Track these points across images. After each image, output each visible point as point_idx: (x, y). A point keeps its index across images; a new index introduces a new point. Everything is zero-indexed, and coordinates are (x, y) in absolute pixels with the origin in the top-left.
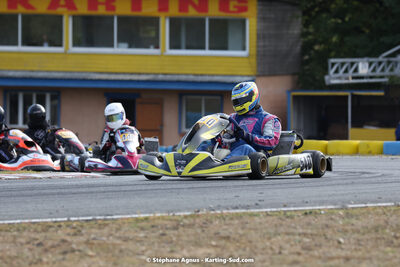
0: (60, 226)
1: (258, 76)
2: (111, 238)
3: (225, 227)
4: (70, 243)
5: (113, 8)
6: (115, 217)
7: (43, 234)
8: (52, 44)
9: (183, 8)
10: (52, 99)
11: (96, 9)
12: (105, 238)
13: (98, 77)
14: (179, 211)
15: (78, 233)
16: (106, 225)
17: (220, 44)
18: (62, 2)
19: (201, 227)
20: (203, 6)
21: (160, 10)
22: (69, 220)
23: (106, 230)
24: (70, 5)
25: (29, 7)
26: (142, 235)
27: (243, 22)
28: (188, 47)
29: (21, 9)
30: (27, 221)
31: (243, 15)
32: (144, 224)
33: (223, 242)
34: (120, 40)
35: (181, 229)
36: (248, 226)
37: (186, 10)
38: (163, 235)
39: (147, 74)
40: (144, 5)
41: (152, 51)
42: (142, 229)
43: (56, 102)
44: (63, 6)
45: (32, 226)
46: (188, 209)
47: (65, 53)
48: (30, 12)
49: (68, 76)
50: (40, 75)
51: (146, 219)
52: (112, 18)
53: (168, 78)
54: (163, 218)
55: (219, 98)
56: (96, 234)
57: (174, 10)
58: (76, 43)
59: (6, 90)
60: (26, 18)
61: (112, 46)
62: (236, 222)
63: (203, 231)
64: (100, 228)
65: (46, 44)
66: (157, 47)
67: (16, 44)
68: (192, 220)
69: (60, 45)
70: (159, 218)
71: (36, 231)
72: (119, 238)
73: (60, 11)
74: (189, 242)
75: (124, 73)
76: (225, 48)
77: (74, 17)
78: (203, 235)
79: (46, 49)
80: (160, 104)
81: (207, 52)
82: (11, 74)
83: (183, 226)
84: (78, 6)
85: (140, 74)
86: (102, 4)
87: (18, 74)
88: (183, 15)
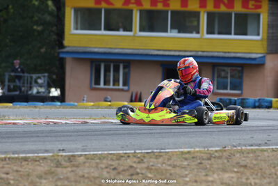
0: (129, 156)
1: (268, 54)
2: (164, 165)
3: (244, 159)
4: (136, 168)
5: (168, 5)
6: (167, 151)
7: (117, 162)
8: (125, 30)
9: (216, 5)
10: (124, 68)
11: (156, 5)
12: (159, 165)
13: (156, 53)
14: (212, 147)
15: (141, 161)
16: (161, 156)
17: (242, 30)
19: (227, 158)
20: (231, 4)
21: (201, 7)
22: (135, 152)
23: (160, 160)
24: (138, 2)
25: (111, 4)
26: (185, 163)
27: (258, 16)
28: (219, 33)
29: (104, 5)
30: (106, 152)
31: (259, 11)
32: (187, 156)
33: (242, 169)
34: (172, 27)
35: (213, 159)
36: (259, 158)
37: (219, 7)
38: (201, 163)
39: (191, 51)
40: (189, 3)
41: (194, 35)
42: (186, 159)
43: (126, 70)
44: (133, 3)
45: (110, 156)
46: (218, 146)
47: (134, 36)
48: (110, 7)
49: (136, 52)
50: (117, 51)
51: (189, 152)
52: (167, 12)
53: (205, 54)
54: (200, 152)
55: (239, 69)
56: (154, 162)
57: (210, 7)
58: (142, 29)
59: (92, 61)
60: (107, 11)
61: (166, 31)
62: (251, 155)
63: (228, 161)
64: (156, 158)
65: (121, 30)
66: (198, 32)
67: (100, 29)
68: (221, 154)
69: (131, 30)
70: (197, 152)
71: (112, 159)
72: (170, 165)
73: (131, 6)
74: (219, 168)
75: (175, 51)
76: (245, 34)
77: (141, 11)
78: (228, 164)
79: (121, 33)
81: (233, 37)
82: (96, 50)
83: (214, 157)
84: (144, 3)
85: (185, 51)
86: (160, 2)
87: (101, 50)
88: (217, 10)
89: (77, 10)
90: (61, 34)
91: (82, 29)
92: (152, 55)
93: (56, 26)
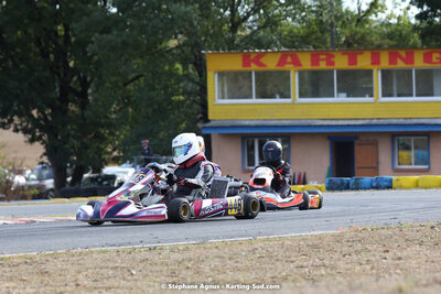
5: (333, 63)
8: (282, 96)
9: (393, 61)
10: (283, 143)
11: (318, 64)
13: (321, 123)
18: (289, 60)
20: (409, 60)
21: (372, 64)
24: (296, 63)
25: (264, 65)
28: (399, 95)
29: (254, 67)
34: (339, 91)
37: (396, 63)
40: (359, 58)
41: (367, 99)
43: (286, 146)
44: (289, 63)
47: (293, 103)
48: (262, 69)
49: (295, 123)
50: (272, 123)
52: (332, 71)
53: (382, 122)
55: (426, 138)
57: (385, 62)
58: (301, 95)
59: (244, 137)
60: (256, 73)
61: (332, 96)
66: (372, 96)
67: (250, 97)
69: (289, 97)
73: (287, 67)
76: (432, 95)
77: (301, 74)
79: (278, 100)
80: (375, 144)
81: (414, 99)
82: (247, 123)
84: (303, 63)
85: (357, 119)
86: (323, 60)
87: (253, 123)
88: (392, 67)
89: (221, 74)
90: (204, 106)
91: (229, 98)
92: (315, 126)
93: (200, 95)
